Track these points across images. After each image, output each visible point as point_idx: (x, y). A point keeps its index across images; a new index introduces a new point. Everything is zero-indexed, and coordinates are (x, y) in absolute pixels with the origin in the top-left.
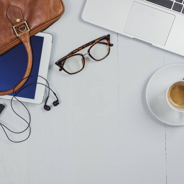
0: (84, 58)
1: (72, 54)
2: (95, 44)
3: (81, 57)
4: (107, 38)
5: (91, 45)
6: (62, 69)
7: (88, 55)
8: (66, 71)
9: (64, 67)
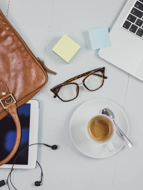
0: (78, 87)
1: (68, 82)
2: (90, 75)
3: (76, 86)
4: (102, 70)
5: (87, 76)
6: (56, 95)
7: (82, 85)
8: (60, 98)
9: (59, 94)
